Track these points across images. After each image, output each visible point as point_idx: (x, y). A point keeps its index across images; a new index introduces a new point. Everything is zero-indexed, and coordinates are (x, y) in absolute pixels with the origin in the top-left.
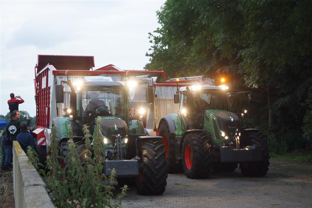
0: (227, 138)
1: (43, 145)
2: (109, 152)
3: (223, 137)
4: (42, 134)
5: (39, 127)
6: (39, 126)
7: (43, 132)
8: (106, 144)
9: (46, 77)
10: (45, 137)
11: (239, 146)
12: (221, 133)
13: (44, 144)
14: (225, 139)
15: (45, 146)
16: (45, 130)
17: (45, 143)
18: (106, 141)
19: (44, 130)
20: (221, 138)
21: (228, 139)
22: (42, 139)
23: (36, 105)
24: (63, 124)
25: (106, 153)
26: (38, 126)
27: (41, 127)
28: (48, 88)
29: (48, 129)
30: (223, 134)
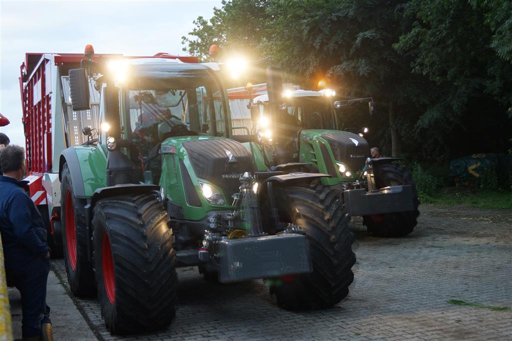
0: (348, 174)
1: (41, 203)
2: (219, 219)
3: (341, 174)
4: (39, 184)
5: (32, 174)
6: (33, 171)
7: (39, 181)
8: (210, 198)
9: (40, 80)
10: (43, 189)
11: (373, 186)
12: (338, 167)
13: (43, 202)
14: (347, 177)
15: (46, 206)
16: (44, 177)
17: (45, 199)
18: (207, 191)
19: (42, 177)
20: (339, 175)
21: (351, 176)
22: (39, 194)
23: (24, 138)
24: (85, 161)
25: (212, 219)
26: (31, 172)
27: (36, 172)
28: (46, 99)
29: (50, 175)
30: (342, 168)
